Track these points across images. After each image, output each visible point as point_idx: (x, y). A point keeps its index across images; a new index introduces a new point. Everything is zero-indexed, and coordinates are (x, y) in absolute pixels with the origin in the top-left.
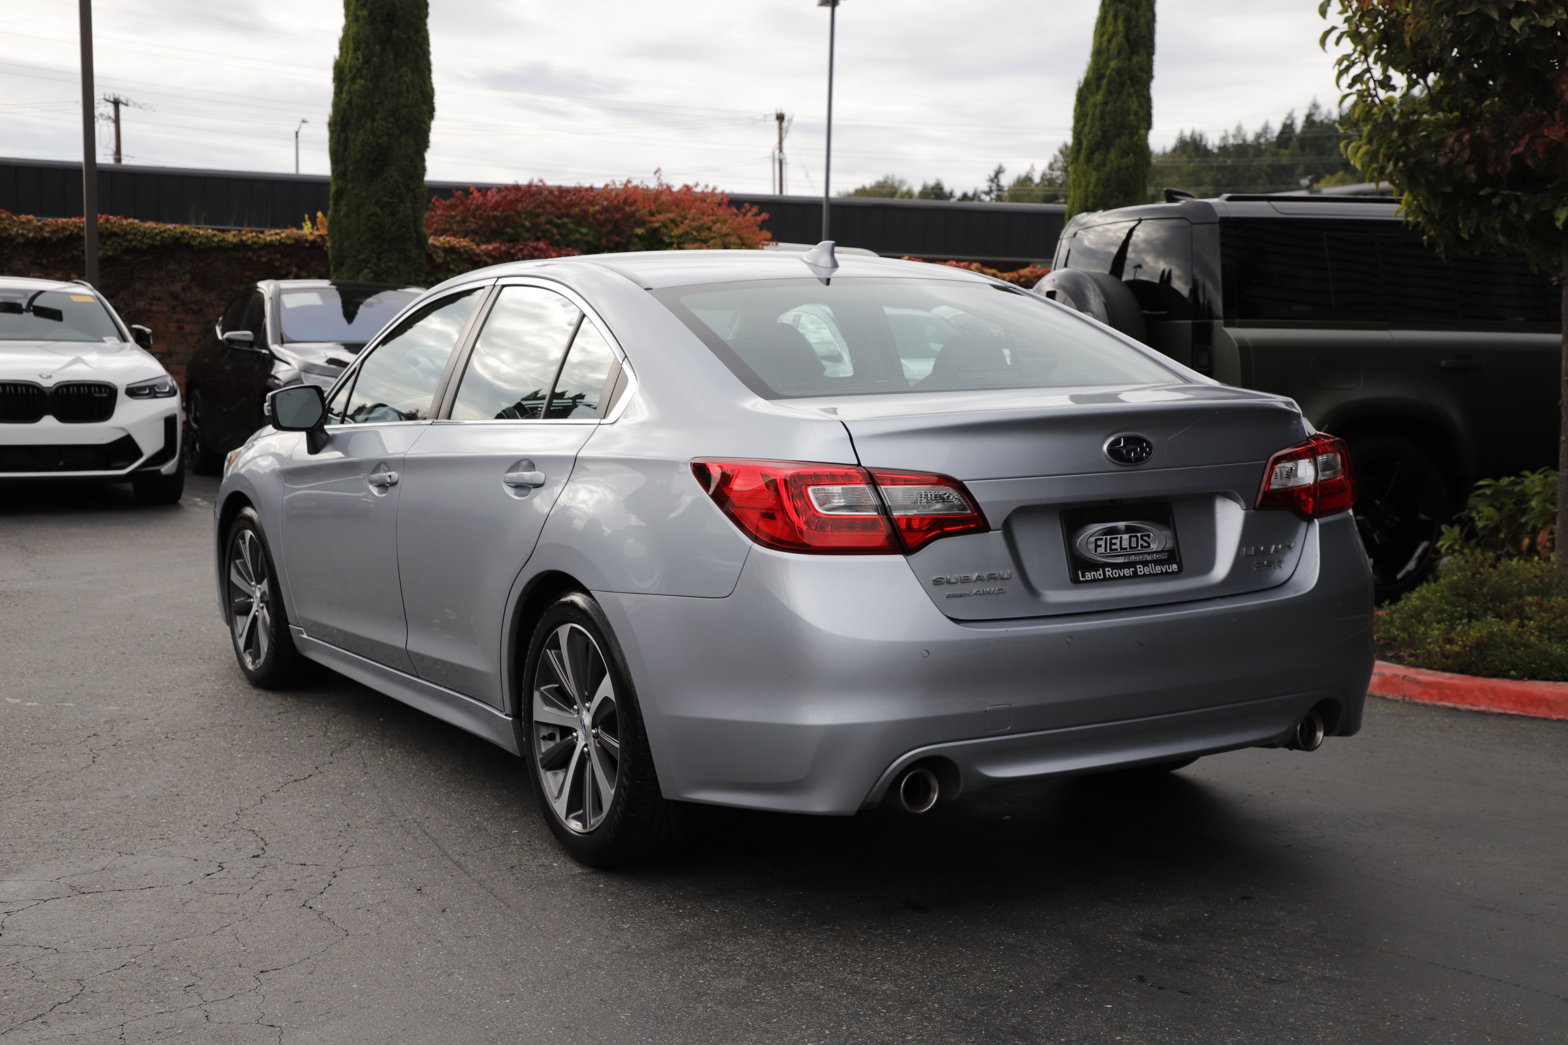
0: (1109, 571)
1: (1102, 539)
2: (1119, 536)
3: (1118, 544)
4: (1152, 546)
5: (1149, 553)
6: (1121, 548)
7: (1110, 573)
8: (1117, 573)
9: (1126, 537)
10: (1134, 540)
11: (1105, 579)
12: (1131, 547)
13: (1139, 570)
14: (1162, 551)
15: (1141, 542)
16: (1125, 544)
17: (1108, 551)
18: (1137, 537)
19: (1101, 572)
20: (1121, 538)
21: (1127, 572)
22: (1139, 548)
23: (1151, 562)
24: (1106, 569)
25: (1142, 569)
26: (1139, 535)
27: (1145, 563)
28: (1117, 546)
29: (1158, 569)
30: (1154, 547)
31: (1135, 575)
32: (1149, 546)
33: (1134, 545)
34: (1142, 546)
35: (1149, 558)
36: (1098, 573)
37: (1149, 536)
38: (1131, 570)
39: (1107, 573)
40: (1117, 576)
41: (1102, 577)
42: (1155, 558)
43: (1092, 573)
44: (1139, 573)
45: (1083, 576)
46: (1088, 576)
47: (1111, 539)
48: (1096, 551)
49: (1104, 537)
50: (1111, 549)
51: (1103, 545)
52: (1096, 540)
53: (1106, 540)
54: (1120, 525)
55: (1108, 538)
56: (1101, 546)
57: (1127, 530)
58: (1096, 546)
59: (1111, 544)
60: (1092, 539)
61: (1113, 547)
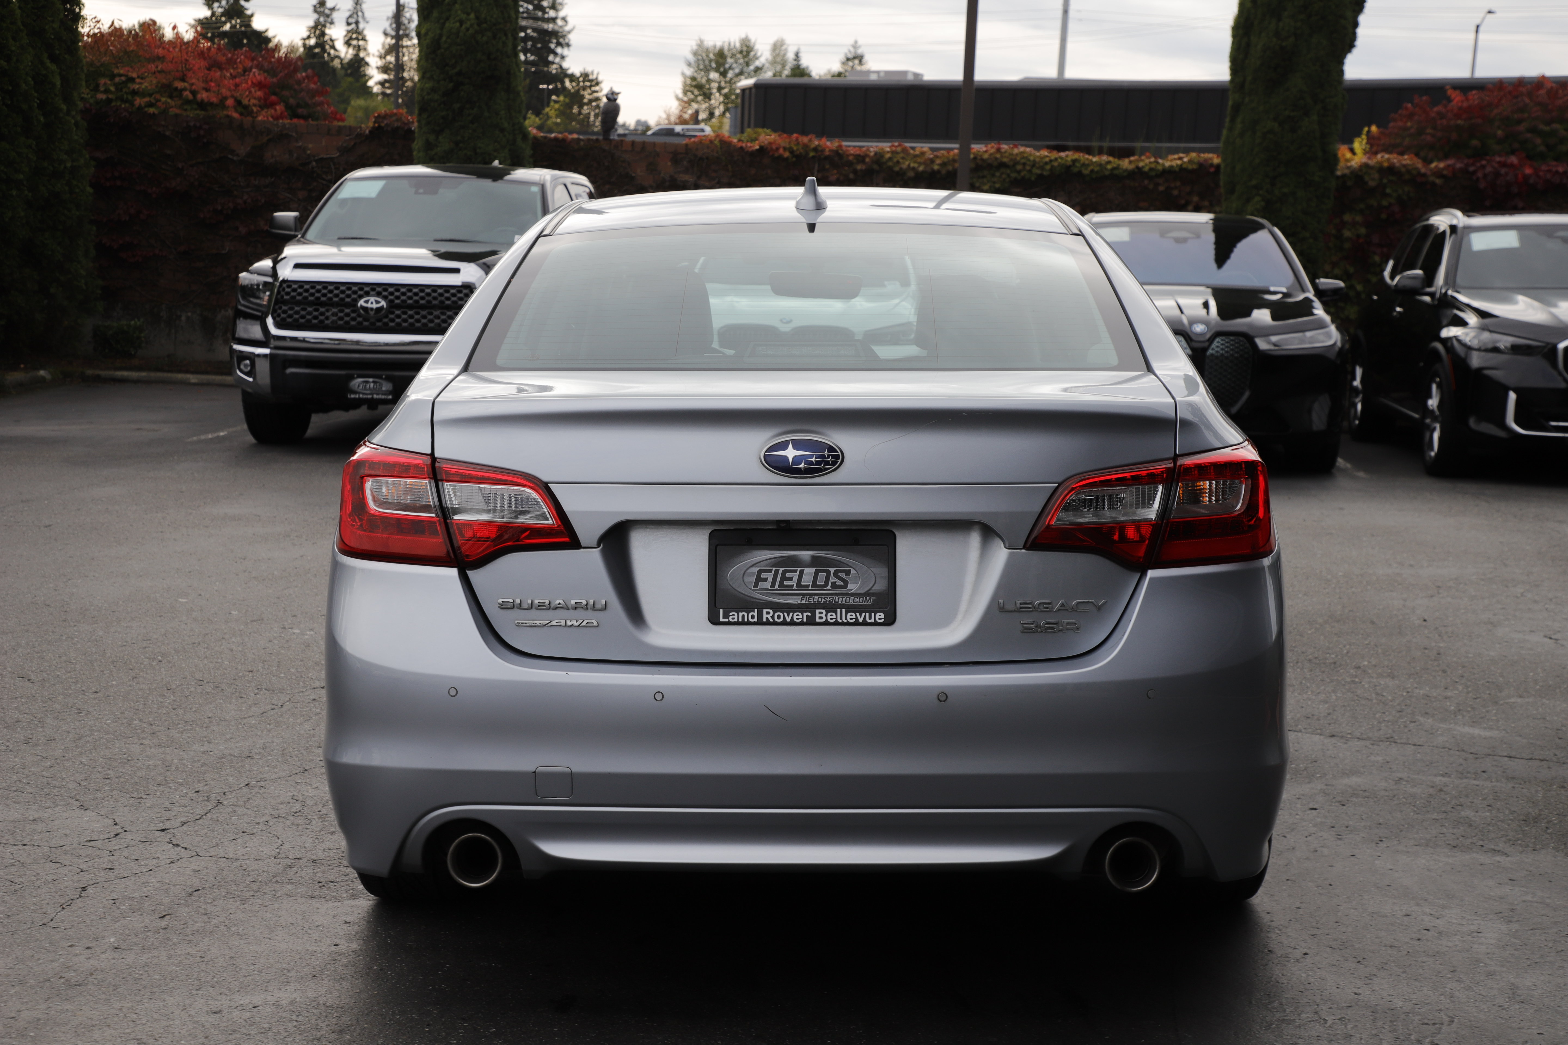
0: (768, 613)
1: (770, 571)
2: (799, 569)
3: (795, 579)
4: (850, 586)
5: (843, 595)
6: (799, 584)
7: (769, 616)
8: (781, 616)
9: (809, 571)
10: (822, 577)
11: (760, 623)
12: (814, 584)
13: (818, 615)
14: (866, 594)
15: (832, 579)
16: (807, 579)
17: (777, 587)
18: (828, 573)
19: (756, 614)
20: (802, 572)
21: (797, 616)
22: (829, 587)
23: (841, 607)
24: (765, 611)
25: (823, 615)
26: (832, 570)
27: (831, 608)
28: (794, 582)
29: (851, 617)
30: (853, 587)
31: (811, 622)
32: (846, 586)
33: (821, 581)
34: (834, 585)
35: (841, 601)
36: (751, 614)
37: (848, 573)
38: (805, 614)
39: (765, 616)
40: (781, 620)
41: (756, 620)
42: (851, 602)
43: (741, 614)
44: (818, 620)
45: (726, 616)
46: (734, 616)
47: (784, 572)
48: (756, 585)
49: (774, 569)
50: (781, 585)
51: (770, 579)
52: (760, 572)
53: (777, 572)
54: (806, 554)
55: (781, 569)
56: (766, 580)
57: (814, 562)
58: (759, 579)
59: (784, 578)
60: (755, 570)
61: (786, 583)
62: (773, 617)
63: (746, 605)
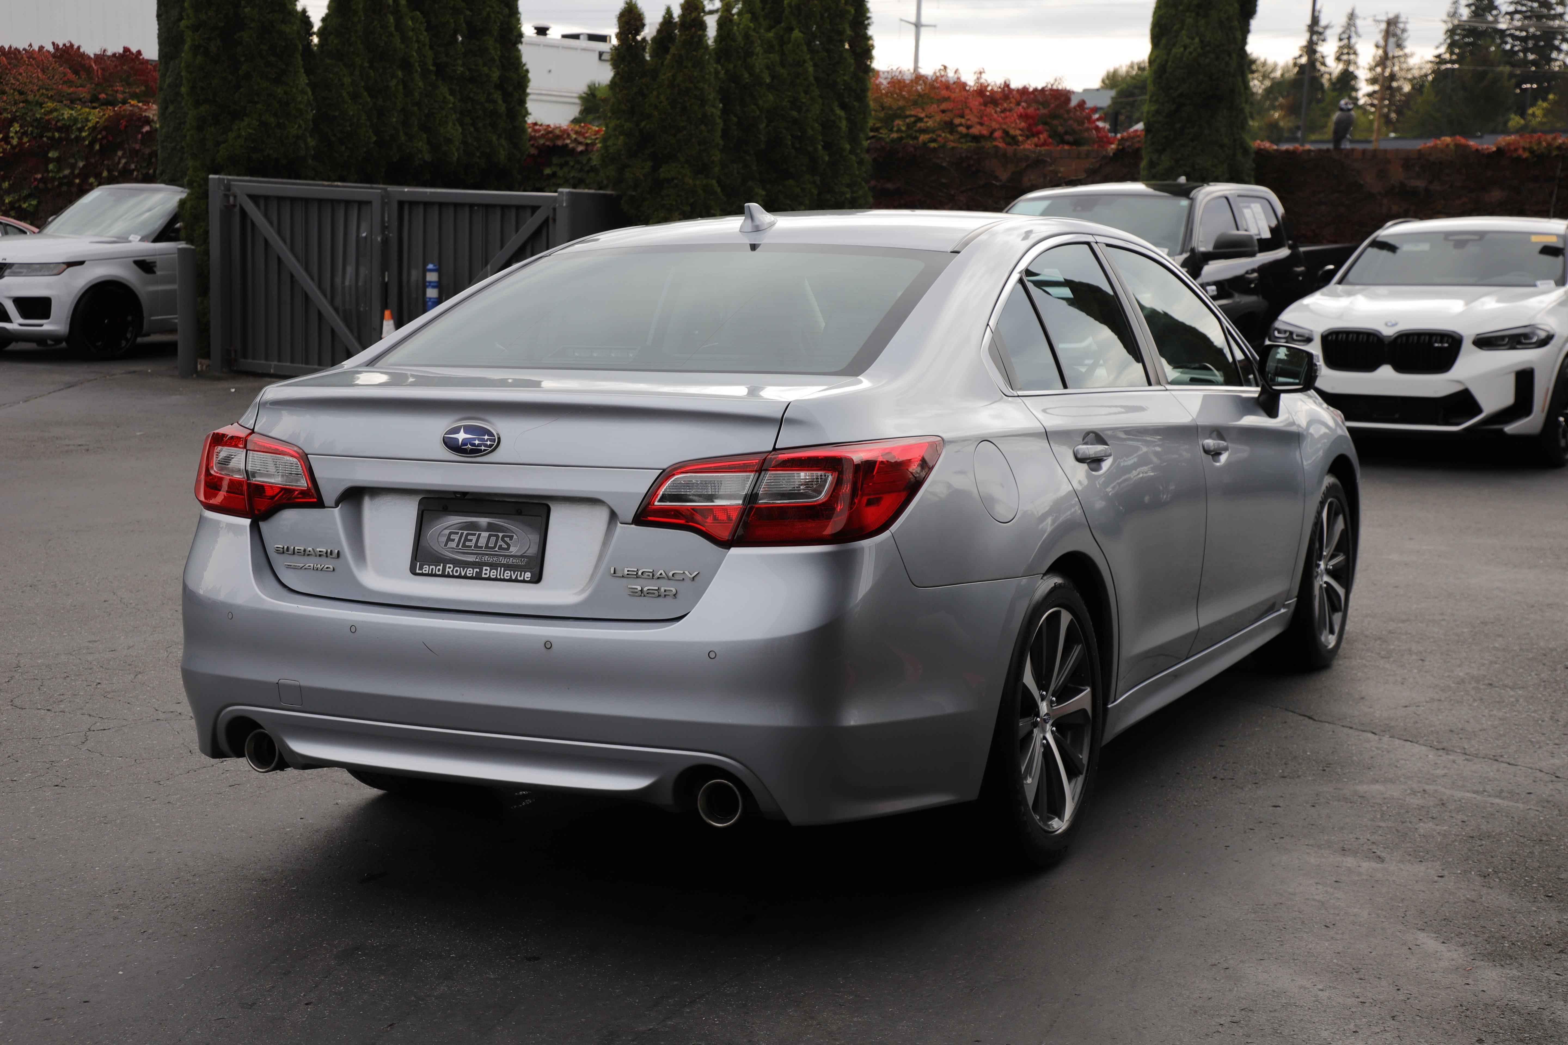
0: (450, 568)
1: (457, 533)
2: (478, 533)
3: (474, 541)
4: (511, 549)
5: (505, 556)
6: (476, 546)
7: (450, 570)
8: (459, 570)
9: (485, 535)
10: (493, 539)
11: (443, 575)
12: (487, 546)
13: (484, 572)
14: (522, 556)
15: (500, 543)
16: (482, 542)
17: (460, 547)
18: (497, 536)
19: (441, 568)
20: (479, 535)
21: (470, 572)
22: (496, 549)
23: (502, 565)
24: (448, 565)
25: (488, 572)
26: (501, 535)
27: (493, 566)
28: (472, 544)
29: (507, 574)
30: (513, 550)
31: (478, 577)
32: (508, 549)
33: (491, 545)
34: (500, 548)
35: (504, 561)
36: (438, 567)
37: (511, 538)
38: (475, 570)
39: (447, 569)
40: (458, 574)
41: (440, 573)
42: (510, 563)
43: (431, 567)
44: (483, 576)
45: (421, 568)
46: (426, 569)
47: (467, 535)
48: (446, 545)
49: (460, 532)
50: (464, 545)
51: (457, 540)
52: (450, 533)
53: (462, 534)
54: (484, 521)
55: (465, 532)
56: (453, 540)
57: (490, 527)
58: (449, 539)
59: (466, 540)
60: (447, 532)
61: (467, 544)
62: (452, 571)
63: (438, 559)
